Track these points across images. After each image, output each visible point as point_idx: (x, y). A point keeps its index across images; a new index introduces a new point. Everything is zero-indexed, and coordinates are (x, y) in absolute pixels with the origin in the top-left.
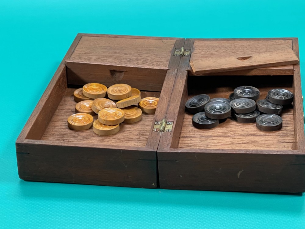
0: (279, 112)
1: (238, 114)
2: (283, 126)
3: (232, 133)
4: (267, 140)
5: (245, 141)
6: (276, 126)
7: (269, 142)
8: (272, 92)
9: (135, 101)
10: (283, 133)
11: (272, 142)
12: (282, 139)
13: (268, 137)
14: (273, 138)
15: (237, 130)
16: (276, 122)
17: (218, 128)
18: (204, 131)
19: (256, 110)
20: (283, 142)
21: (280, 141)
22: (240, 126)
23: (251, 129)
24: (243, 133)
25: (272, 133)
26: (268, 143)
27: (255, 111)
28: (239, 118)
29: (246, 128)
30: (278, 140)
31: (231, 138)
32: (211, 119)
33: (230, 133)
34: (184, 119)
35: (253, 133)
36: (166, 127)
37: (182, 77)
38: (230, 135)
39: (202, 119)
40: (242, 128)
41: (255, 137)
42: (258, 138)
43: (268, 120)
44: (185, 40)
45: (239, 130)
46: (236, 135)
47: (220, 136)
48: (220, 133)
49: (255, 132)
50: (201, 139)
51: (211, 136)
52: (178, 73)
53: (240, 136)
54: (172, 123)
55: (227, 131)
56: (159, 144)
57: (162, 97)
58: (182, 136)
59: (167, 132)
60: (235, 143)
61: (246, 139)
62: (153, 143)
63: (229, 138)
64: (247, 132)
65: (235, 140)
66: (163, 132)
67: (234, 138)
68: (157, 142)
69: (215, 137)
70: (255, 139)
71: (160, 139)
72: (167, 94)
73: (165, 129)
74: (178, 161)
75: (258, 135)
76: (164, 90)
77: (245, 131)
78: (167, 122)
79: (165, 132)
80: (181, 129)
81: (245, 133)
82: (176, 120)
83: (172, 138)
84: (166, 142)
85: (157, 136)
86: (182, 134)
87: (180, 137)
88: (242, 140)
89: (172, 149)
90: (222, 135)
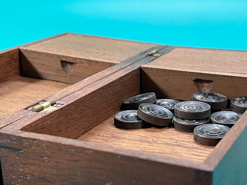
3: (155, 139)
4: (195, 155)
5: (163, 151)
7: (197, 157)
13: (200, 151)
15: (164, 137)
18: (121, 132)
22: (172, 134)
24: (169, 142)
26: (195, 159)
31: (148, 144)
33: (152, 139)
34: (111, 117)
35: (183, 144)
36: (48, 108)
37: (128, 70)
38: (151, 140)
39: (126, 117)
40: (174, 136)
41: (181, 148)
42: (185, 150)
43: (211, 131)
44: (167, 46)
45: (168, 138)
46: (158, 142)
47: (136, 140)
48: (138, 137)
49: (187, 143)
50: (108, 139)
51: (124, 138)
52: (128, 67)
53: (162, 144)
54: (61, 105)
55: (150, 136)
56: (11, 123)
57: (82, 82)
58: (89, 132)
59: (42, 113)
60: (147, 151)
61: (168, 148)
62: (5, 121)
63: (147, 144)
64: (176, 142)
65: (152, 147)
66: (36, 112)
67: (152, 145)
68: (12, 120)
69: (128, 140)
70: (179, 151)
71: (22, 118)
72: (92, 80)
73: (43, 110)
74: (23, 151)
75: (187, 147)
76: (93, 77)
77: (174, 140)
78: (55, 104)
79: (39, 113)
80: (97, 125)
81: (172, 141)
82: (70, 103)
83: (37, 119)
84: (23, 123)
85: (22, 115)
86: (91, 130)
87: (84, 133)
88: (161, 148)
89: (20, 131)
90: (140, 139)
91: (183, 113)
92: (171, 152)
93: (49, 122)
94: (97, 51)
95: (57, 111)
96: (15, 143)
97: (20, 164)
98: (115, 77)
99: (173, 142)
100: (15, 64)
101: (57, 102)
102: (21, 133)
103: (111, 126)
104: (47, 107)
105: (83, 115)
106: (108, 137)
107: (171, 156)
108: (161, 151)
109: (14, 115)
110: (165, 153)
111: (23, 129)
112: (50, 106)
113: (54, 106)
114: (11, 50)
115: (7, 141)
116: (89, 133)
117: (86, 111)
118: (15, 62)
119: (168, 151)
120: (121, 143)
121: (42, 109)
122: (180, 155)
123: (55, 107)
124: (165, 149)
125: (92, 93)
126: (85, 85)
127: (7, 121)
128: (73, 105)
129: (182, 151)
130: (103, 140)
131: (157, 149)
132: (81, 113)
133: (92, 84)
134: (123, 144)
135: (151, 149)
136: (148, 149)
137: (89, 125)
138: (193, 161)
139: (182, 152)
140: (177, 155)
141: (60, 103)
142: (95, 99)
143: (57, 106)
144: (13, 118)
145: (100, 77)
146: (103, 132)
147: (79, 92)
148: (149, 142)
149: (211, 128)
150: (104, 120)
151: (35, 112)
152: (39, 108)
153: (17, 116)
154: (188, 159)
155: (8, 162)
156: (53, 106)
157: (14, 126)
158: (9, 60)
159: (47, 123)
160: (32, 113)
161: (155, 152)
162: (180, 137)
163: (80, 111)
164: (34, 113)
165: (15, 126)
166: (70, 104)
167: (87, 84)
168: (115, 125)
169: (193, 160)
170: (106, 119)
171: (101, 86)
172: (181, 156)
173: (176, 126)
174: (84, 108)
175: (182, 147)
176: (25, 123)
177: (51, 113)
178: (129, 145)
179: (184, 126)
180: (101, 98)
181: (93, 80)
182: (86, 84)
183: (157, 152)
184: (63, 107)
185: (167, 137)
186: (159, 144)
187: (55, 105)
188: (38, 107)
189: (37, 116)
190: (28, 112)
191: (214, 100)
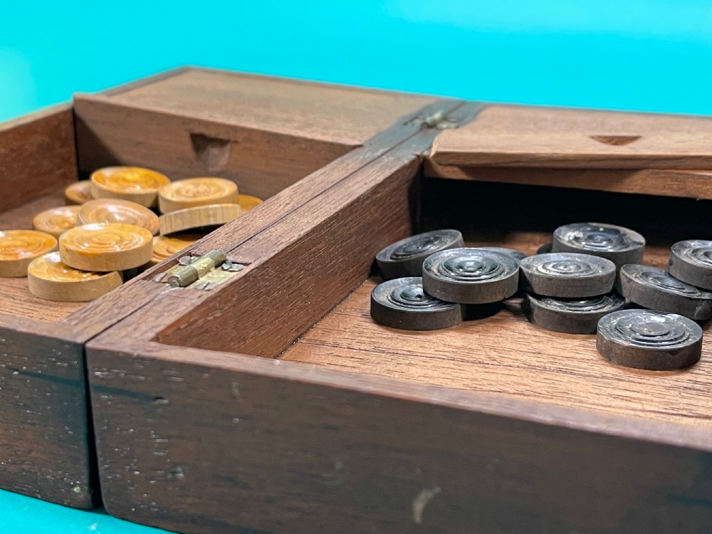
0: (699, 309)
1: (539, 297)
2: (702, 359)
3: (493, 354)
4: (617, 397)
5: (528, 388)
6: (672, 352)
7: (624, 404)
8: (690, 247)
9: (208, 217)
10: (696, 382)
11: (640, 406)
12: (683, 402)
13: (627, 385)
14: (646, 393)
15: (514, 346)
16: (676, 339)
17: (451, 333)
18: (396, 335)
19: (614, 293)
20: (685, 412)
21: (673, 409)
22: (534, 339)
23: (572, 350)
24: (534, 361)
25: (648, 375)
26: (621, 408)
27: (609, 295)
28: (540, 308)
29: (556, 345)
30: (667, 403)
31: (480, 369)
32: (438, 299)
33: (484, 353)
34: (353, 294)
35: (574, 366)
36: (210, 274)
37: (387, 166)
38: (483, 358)
39: (404, 295)
40: (541, 345)
41: (573, 379)
42: (586, 383)
43: (645, 329)
44: (463, 104)
45: (526, 350)
46: (506, 364)
47: (443, 359)
48: (446, 349)
49: (584, 365)
50: (366, 357)
51: (408, 353)
52: (384, 157)
53: (518, 367)
54: (241, 266)
55: (479, 347)
56: (119, 321)
57: (276, 199)
58: (307, 338)
59: (196, 289)
60: (484, 388)
61: (539, 380)
62: (100, 315)
63: (476, 367)
64: (552, 360)
65: (493, 377)
66: (180, 286)
67: (491, 371)
68: (119, 313)
69: (422, 358)
70: (570, 387)
71: (145, 305)
72: (301, 196)
73: (198, 281)
74: (165, 401)
75: (589, 376)
76: (302, 185)
77: (545, 356)
78: (224, 262)
79: (187, 288)
80: (322, 318)
81: (542, 360)
82: (264, 259)
83: (191, 309)
84: (152, 319)
85: (143, 296)
86: (313, 332)
87: (296, 340)
88: (519, 380)
89: (153, 344)
90: (453, 356)
91: (552, 281)
92: (550, 390)
93: (218, 314)
94: (285, 116)
95: (236, 284)
96: (142, 378)
97: (155, 439)
98: (361, 187)
99: (545, 361)
100: (64, 151)
101: (230, 258)
102: (160, 350)
103: (364, 320)
104: (206, 273)
105: (295, 291)
106: (364, 352)
107: (553, 401)
108: (521, 388)
109: (120, 296)
110: (536, 392)
111: (160, 338)
112: (213, 269)
113: (223, 269)
114: (53, 112)
115: (118, 373)
116: (308, 340)
117: (302, 279)
118: (62, 147)
119: (540, 387)
120: (406, 367)
121: (195, 277)
122: (577, 398)
123: (227, 270)
124: (530, 382)
125: (313, 231)
126: (287, 208)
127: (105, 313)
128: (272, 265)
129: (579, 385)
130: (352, 359)
131: (509, 382)
132: (289, 286)
133: (306, 206)
134: (413, 370)
135: (494, 383)
136: (485, 382)
137: (307, 319)
138: (619, 413)
139: (580, 391)
140: (569, 399)
141: (238, 261)
142: (320, 246)
143: (231, 269)
144: (119, 305)
145: (321, 185)
146: (346, 337)
147: (280, 229)
148: (480, 363)
149: (641, 320)
150: (338, 304)
151: (177, 286)
152: (187, 274)
153: (130, 300)
154: (601, 408)
155: (118, 433)
156: (220, 268)
157: (131, 329)
158: (47, 139)
159: (215, 318)
160: (168, 289)
161: (509, 393)
162: (559, 346)
163: (287, 280)
164: (173, 289)
165: (135, 329)
166: (267, 262)
167: (291, 205)
168: (372, 315)
169: (618, 410)
170: (342, 300)
171: (334, 212)
172: (581, 402)
173: (538, 317)
174: (295, 273)
175: (574, 376)
176: (158, 322)
177: (224, 290)
178: (430, 373)
179: (565, 316)
180: (333, 244)
181: (304, 194)
182: (289, 206)
183: (512, 391)
184: (250, 271)
185: (524, 348)
186: (509, 368)
187: (224, 266)
188: (184, 273)
189: (187, 298)
190: (158, 288)
191: (610, 247)
